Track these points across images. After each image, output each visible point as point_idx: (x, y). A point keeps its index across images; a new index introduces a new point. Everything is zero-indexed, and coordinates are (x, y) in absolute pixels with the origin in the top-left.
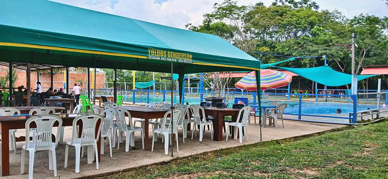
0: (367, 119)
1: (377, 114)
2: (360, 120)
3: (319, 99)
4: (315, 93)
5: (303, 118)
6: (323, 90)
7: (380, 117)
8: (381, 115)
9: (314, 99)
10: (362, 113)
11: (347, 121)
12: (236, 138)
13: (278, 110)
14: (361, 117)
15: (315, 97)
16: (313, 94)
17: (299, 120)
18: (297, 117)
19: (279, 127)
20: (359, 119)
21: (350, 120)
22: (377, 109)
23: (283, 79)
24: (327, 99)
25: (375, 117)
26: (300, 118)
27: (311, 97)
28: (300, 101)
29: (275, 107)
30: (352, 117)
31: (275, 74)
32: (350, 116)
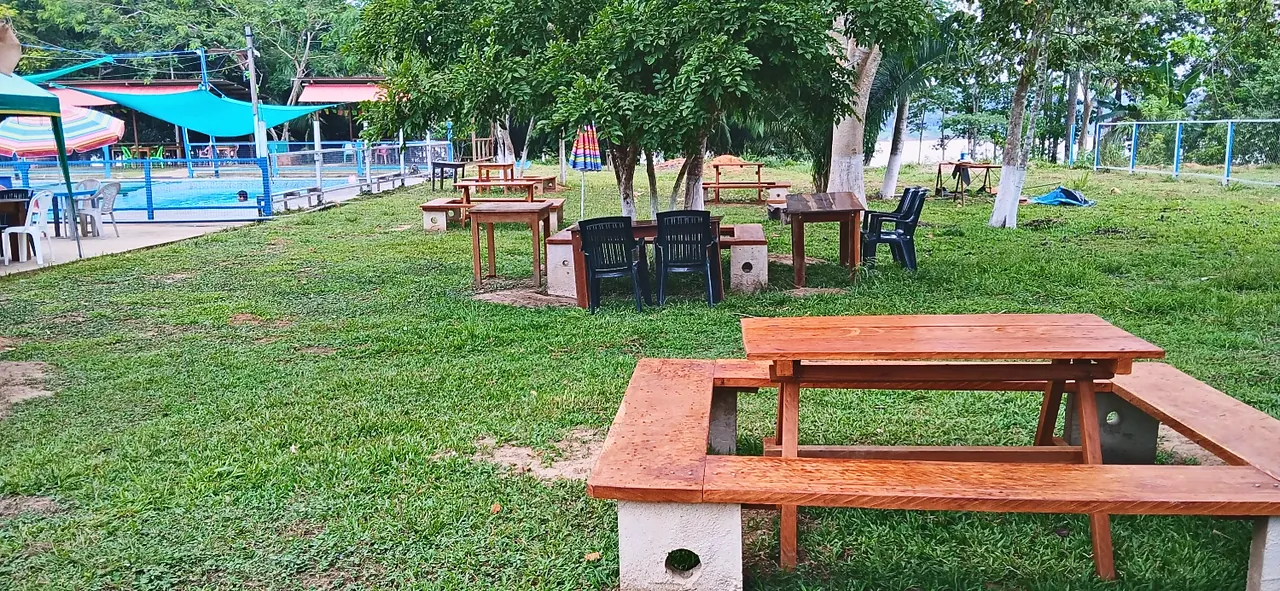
0: (297, 208)
1: (319, 196)
2: (283, 209)
3: (198, 171)
4: (184, 155)
5: (158, 215)
6: (206, 146)
7: (324, 202)
8: (326, 199)
9: (182, 172)
10: (286, 195)
11: (254, 214)
12: (25, 259)
13: (101, 198)
14: (283, 203)
15: (184, 165)
16: (179, 160)
17: (151, 220)
18: (144, 216)
19: (109, 237)
20: (278, 207)
21: (259, 211)
22: (318, 185)
23: (105, 129)
24: (220, 168)
25: (315, 202)
26: (151, 216)
27: (175, 165)
28: (148, 180)
29: (92, 193)
30: (263, 203)
31: (84, 118)
32: (259, 202)
